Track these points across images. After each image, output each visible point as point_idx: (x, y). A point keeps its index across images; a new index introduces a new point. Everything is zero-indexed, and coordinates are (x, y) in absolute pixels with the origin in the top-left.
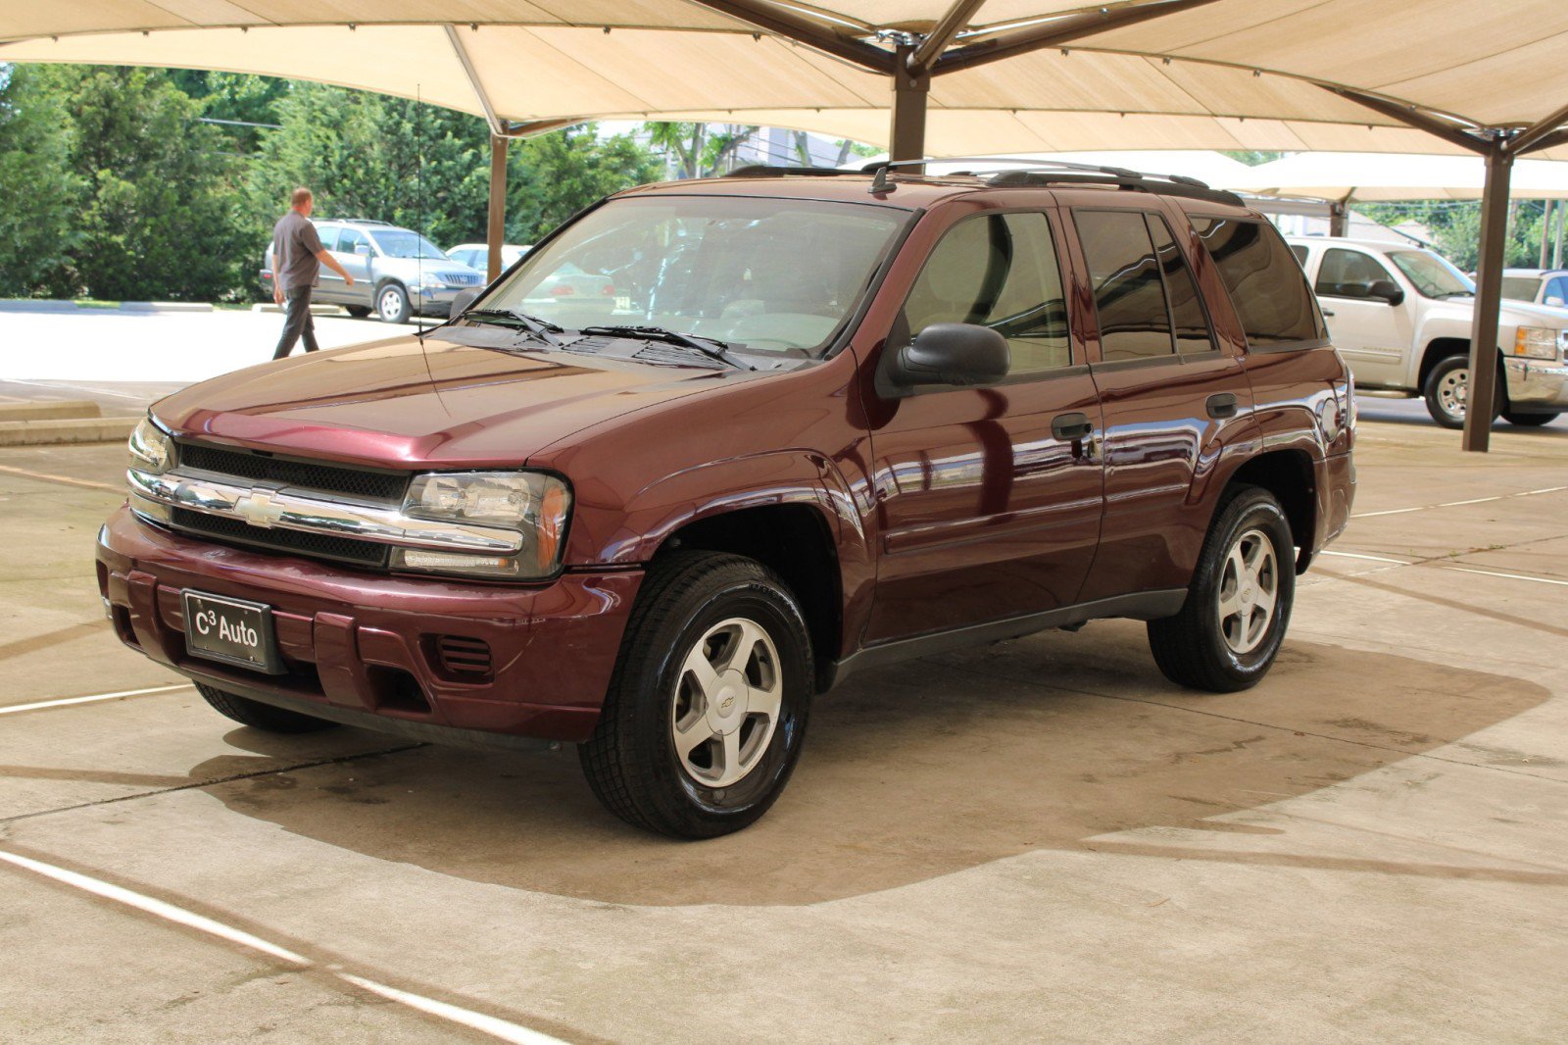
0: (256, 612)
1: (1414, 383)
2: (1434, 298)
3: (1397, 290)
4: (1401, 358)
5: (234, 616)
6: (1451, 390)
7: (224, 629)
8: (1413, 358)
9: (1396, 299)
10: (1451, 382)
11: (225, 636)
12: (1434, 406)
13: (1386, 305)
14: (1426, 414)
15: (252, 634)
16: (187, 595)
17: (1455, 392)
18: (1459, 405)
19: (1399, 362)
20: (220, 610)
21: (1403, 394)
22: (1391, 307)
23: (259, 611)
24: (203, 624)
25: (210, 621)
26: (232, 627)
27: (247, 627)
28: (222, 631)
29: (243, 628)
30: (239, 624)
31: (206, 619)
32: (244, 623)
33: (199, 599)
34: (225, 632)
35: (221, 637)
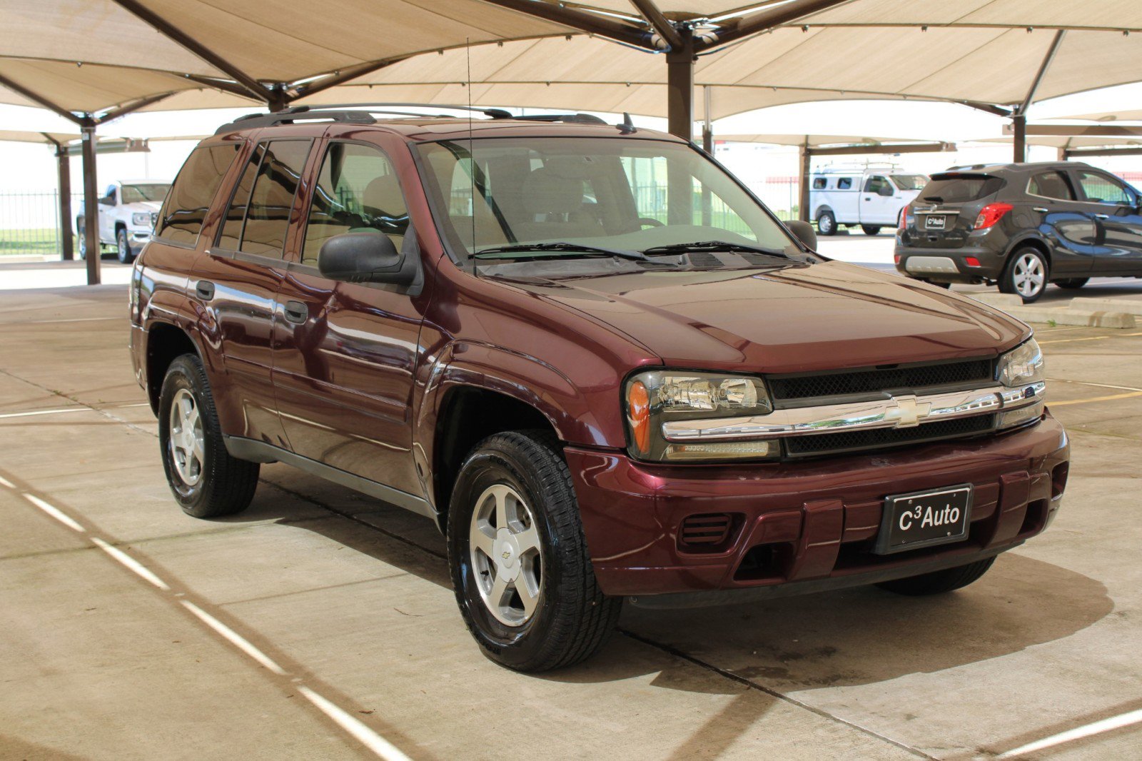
0: (966, 491)
5: (938, 504)
7: (928, 518)
11: (927, 524)
15: (955, 513)
16: (895, 500)
20: (925, 503)
23: (968, 489)
24: (907, 519)
25: (915, 516)
26: (937, 512)
27: (951, 508)
28: (925, 520)
29: (947, 510)
30: (945, 509)
31: (911, 516)
32: (948, 506)
33: (909, 500)
34: (928, 521)
35: (922, 526)
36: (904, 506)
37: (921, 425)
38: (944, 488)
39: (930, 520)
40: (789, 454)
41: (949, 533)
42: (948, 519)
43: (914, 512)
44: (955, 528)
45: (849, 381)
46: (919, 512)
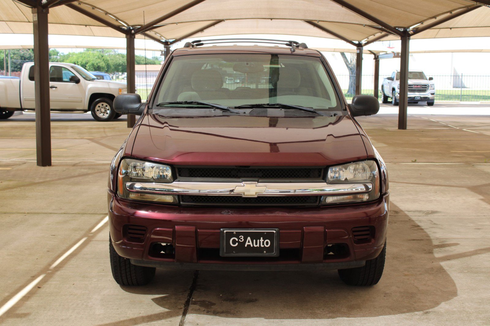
0: (273, 232)
1: (86, 108)
2: (89, 80)
3: (78, 79)
4: (82, 100)
5: (255, 237)
6: (99, 109)
7: (249, 242)
8: (86, 100)
9: (77, 81)
10: (99, 107)
11: (249, 246)
12: (94, 114)
13: (74, 83)
14: (92, 117)
15: (267, 242)
16: (225, 231)
17: (101, 110)
18: (102, 114)
19: (81, 102)
20: (248, 235)
21: (83, 112)
22: (76, 84)
23: (275, 232)
24: (234, 242)
25: (240, 240)
26: (254, 241)
27: (264, 239)
28: (247, 243)
29: (262, 240)
30: (260, 239)
31: (237, 240)
32: (262, 238)
33: (234, 232)
34: (249, 244)
35: (246, 246)
36: (230, 235)
37: (258, 197)
38: (258, 229)
39: (251, 243)
40: (181, 203)
41: (265, 252)
42: (263, 244)
43: (239, 239)
44: (270, 249)
45: (230, 172)
46: (242, 238)
